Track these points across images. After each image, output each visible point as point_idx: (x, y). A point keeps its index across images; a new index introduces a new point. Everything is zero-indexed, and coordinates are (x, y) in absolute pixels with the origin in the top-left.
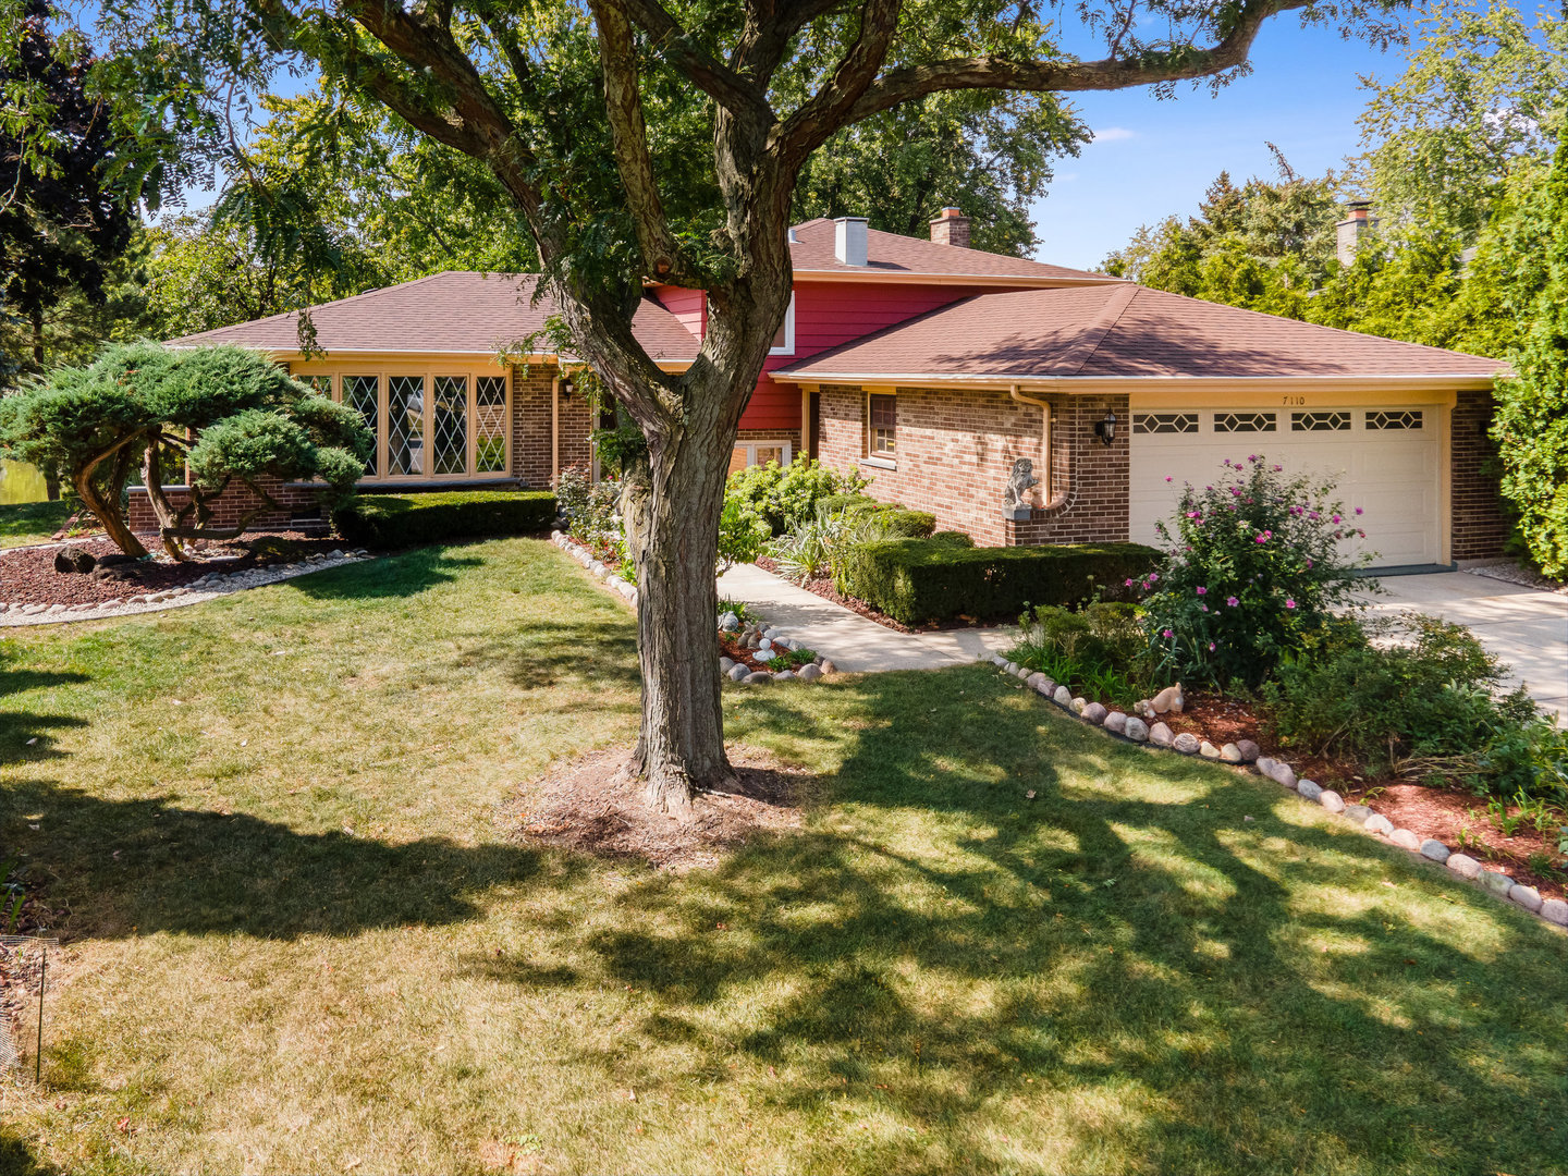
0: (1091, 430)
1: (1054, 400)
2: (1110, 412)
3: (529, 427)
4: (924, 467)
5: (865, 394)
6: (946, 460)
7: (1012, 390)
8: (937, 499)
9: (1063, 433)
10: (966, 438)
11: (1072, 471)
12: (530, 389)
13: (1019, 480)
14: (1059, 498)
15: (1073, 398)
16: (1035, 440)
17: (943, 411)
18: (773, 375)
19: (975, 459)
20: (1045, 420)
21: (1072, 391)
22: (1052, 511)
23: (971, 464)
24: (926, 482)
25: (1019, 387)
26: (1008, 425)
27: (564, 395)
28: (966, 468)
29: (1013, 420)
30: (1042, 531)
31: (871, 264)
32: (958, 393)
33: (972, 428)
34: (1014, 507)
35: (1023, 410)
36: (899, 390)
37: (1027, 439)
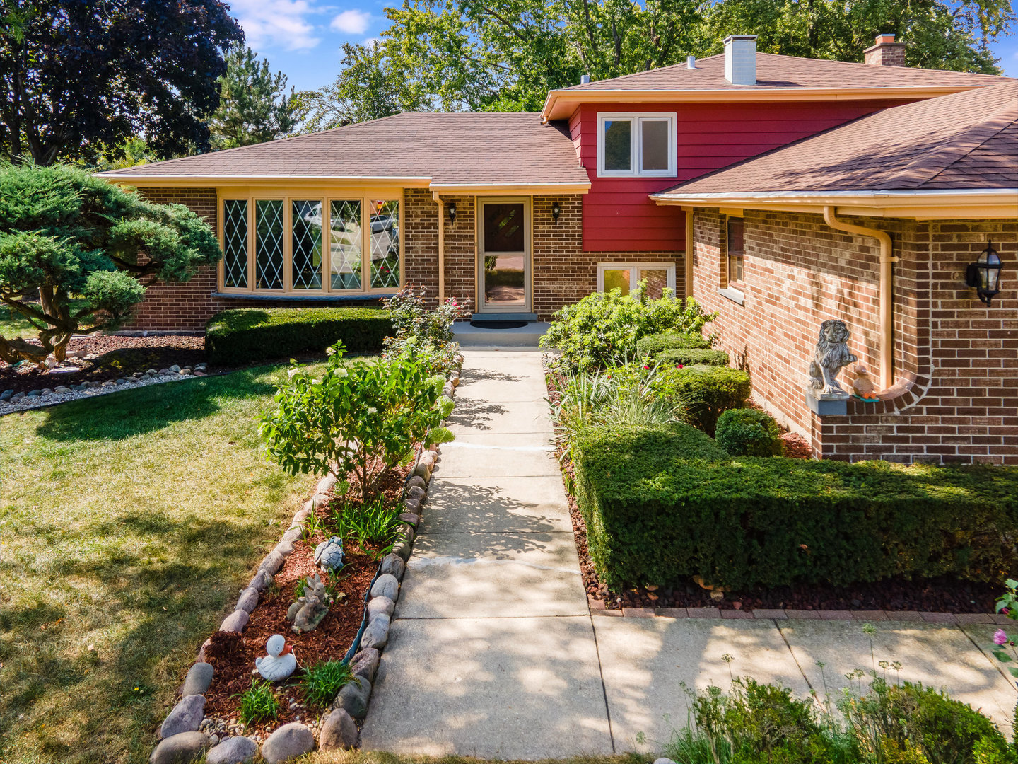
0: (957, 277)
1: (894, 229)
2: (990, 249)
3: (419, 247)
4: (766, 305)
5: (723, 216)
6: (784, 301)
7: (825, 212)
8: (777, 348)
9: (908, 281)
10: (801, 275)
11: (922, 342)
12: (419, 211)
13: (828, 352)
14: (903, 381)
15: (923, 226)
16: (873, 287)
17: (781, 238)
18: (653, 197)
19: (810, 304)
20: (883, 259)
21: (920, 216)
22: (888, 403)
23: (806, 310)
24: (767, 324)
25: (836, 209)
26: (842, 263)
27: (450, 218)
28: (801, 315)
29: (847, 255)
30: (869, 435)
31: (759, 82)
32: (793, 216)
33: (807, 264)
34: (819, 393)
35: (857, 242)
36: (746, 212)
37: (864, 285)
